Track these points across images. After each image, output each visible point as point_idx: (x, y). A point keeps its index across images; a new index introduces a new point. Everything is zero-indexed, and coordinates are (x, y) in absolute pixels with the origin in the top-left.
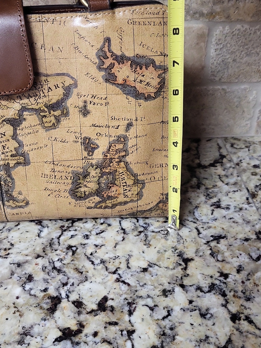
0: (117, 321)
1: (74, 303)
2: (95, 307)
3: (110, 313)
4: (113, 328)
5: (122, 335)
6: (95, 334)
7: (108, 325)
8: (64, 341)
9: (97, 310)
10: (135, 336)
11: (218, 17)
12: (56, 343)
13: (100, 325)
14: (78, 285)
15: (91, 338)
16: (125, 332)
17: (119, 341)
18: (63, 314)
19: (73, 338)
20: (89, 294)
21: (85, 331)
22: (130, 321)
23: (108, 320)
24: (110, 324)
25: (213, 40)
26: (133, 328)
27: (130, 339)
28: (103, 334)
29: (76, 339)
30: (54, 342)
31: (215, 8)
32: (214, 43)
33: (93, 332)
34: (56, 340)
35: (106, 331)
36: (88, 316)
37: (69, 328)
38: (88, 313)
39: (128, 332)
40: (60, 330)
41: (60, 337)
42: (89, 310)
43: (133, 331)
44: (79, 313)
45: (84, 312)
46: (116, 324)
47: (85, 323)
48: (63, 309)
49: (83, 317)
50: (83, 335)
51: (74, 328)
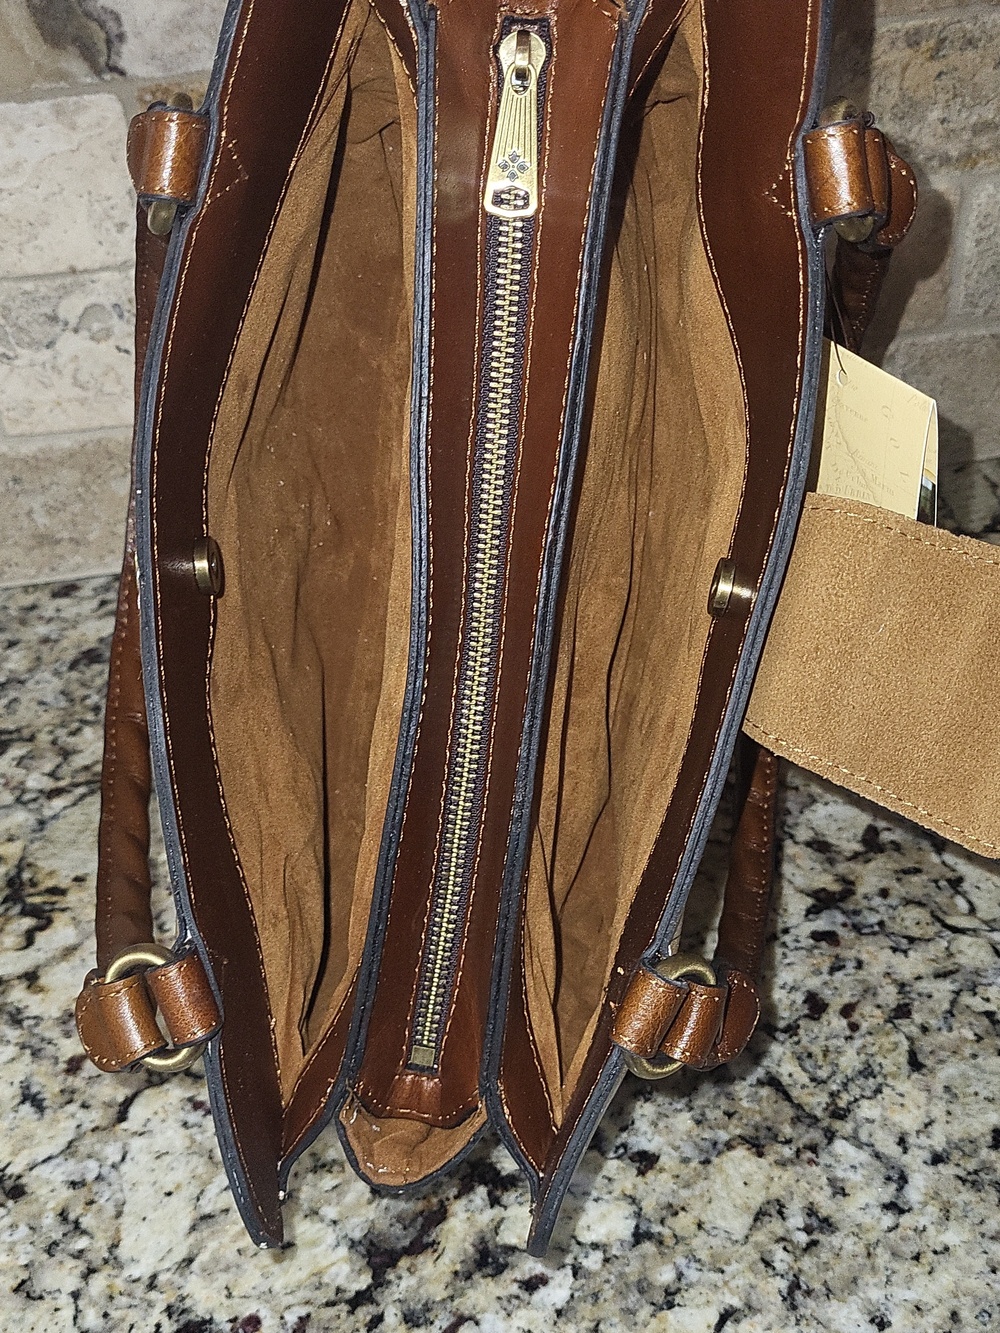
0: (917, 866)
1: (808, 844)
2: (858, 847)
3: (896, 855)
4: (915, 879)
5: (939, 887)
6: (884, 893)
7: (901, 875)
8: (828, 911)
9: (866, 852)
10: (966, 886)
11: (982, 162)
12: (811, 916)
13: (886, 877)
14: (802, 812)
15: (877, 901)
16: (943, 883)
17: (938, 899)
18: (798, 866)
19: (841, 905)
20: (834, 827)
21: (861, 890)
22: (944, 863)
23: (897, 867)
24: (906, 872)
25: (972, 218)
26: (956, 875)
27: (958, 893)
28: (898, 890)
29: (849, 906)
30: (806, 916)
31: (976, 141)
32: (973, 225)
33: (876, 890)
34: (809, 912)
35: (902, 886)
36: (852, 865)
37: (824, 890)
38: (849, 859)
39: (949, 881)
40: (808, 895)
41: (814, 906)
42: (848, 854)
43: (960, 880)
44: (831, 862)
45: (840, 858)
46: (917, 871)
47: (852, 878)
48: (792, 859)
49: (842, 868)
50: (858, 896)
51: (836, 887)
